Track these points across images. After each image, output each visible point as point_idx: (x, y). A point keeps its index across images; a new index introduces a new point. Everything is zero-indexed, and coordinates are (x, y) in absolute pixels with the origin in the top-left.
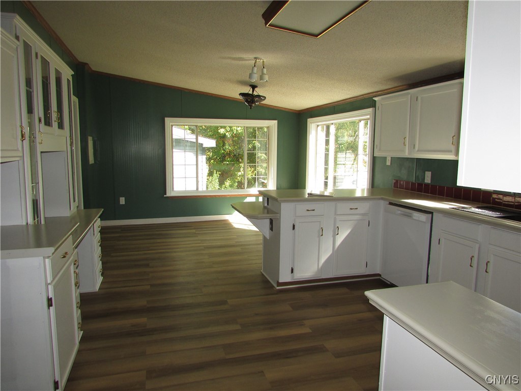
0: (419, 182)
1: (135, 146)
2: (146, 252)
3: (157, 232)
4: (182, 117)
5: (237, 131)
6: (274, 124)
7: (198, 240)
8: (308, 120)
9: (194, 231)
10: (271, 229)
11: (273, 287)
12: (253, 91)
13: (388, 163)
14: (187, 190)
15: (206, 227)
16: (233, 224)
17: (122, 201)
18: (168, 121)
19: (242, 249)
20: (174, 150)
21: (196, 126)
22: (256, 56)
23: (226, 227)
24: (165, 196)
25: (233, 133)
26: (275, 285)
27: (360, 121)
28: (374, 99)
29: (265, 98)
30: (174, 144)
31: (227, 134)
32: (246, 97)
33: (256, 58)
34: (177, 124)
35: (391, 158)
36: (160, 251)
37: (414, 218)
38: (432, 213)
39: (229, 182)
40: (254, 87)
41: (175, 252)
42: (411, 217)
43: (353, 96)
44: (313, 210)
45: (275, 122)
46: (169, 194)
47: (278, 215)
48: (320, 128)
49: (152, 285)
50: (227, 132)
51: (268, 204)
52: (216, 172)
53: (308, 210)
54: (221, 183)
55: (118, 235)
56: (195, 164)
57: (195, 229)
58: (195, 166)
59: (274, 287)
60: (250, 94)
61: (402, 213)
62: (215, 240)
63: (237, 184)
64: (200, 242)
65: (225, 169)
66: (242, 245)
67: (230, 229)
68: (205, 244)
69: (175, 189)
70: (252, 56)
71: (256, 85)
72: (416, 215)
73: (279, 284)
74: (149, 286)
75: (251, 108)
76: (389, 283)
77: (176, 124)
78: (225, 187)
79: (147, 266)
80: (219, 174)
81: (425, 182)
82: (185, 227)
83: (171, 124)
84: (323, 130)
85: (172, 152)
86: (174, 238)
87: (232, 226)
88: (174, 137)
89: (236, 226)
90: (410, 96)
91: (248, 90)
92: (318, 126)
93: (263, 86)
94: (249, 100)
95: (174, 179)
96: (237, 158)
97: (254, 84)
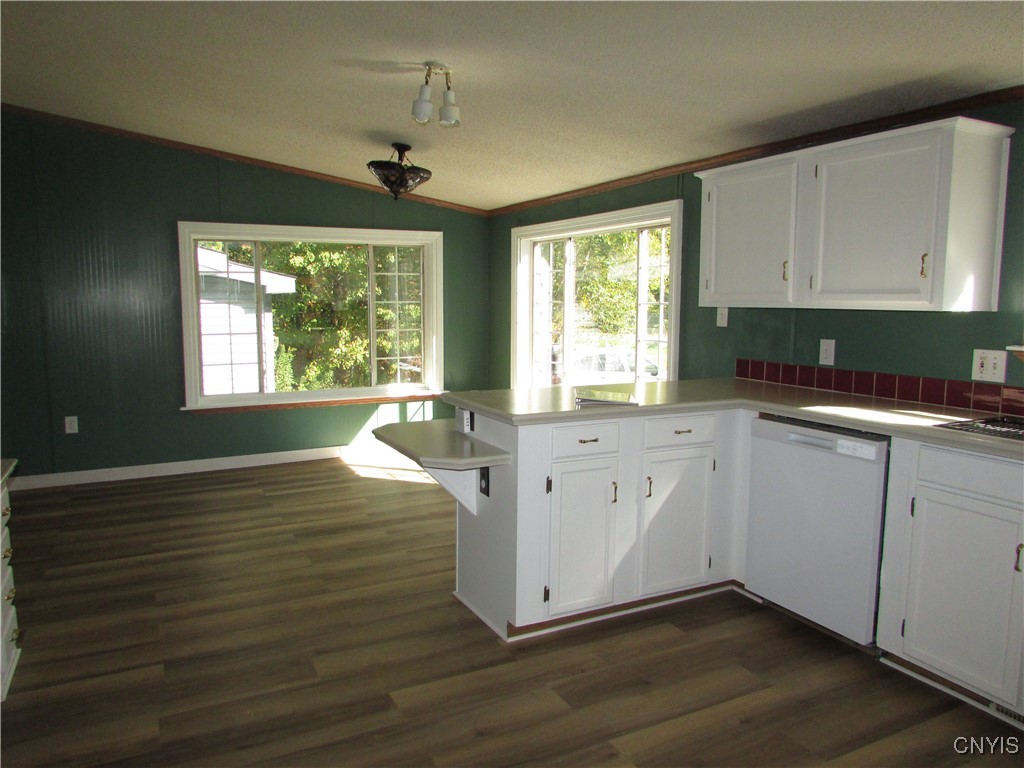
0: (804, 364)
1: (104, 290)
2: (144, 558)
3: (167, 500)
4: (220, 222)
5: (331, 261)
6: (432, 241)
7: (279, 515)
8: (513, 230)
9: (260, 491)
10: (486, 491)
11: (495, 637)
12: (401, 158)
13: (722, 321)
14: (236, 392)
15: (286, 478)
16: (353, 468)
17: (72, 425)
18: (187, 230)
19: (388, 532)
20: (202, 301)
21: (255, 243)
22: (431, 58)
23: (336, 477)
24: (182, 409)
25: (323, 265)
26: (502, 632)
27: (641, 230)
28: (696, 175)
29: (429, 173)
30: (203, 285)
31: (309, 267)
32: (386, 172)
33: (428, 64)
34: (210, 237)
35: (730, 309)
36: (180, 552)
37: (839, 450)
38: (887, 438)
39: (315, 369)
40: (402, 148)
41: (221, 553)
42: (831, 449)
43: (631, 174)
44: (595, 441)
45: (438, 236)
46: (192, 404)
47: (511, 456)
48: (538, 249)
49: (169, 664)
50: (309, 263)
51: (472, 428)
52: (287, 349)
53: (581, 441)
54: (298, 371)
55: (63, 513)
56: (255, 331)
57: (261, 485)
58: (255, 336)
59: (497, 637)
60: (394, 163)
61: (802, 438)
62: (315, 512)
63: (331, 373)
64: (280, 519)
65: (305, 342)
66: (384, 524)
67: (343, 482)
68: (295, 526)
69: (207, 392)
70: (419, 59)
71: (407, 143)
72: (845, 444)
73: (512, 630)
74: (162, 666)
75: (396, 198)
76: (760, 601)
77: (205, 237)
78: (308, 381)
79: (149, 600)
80: (293, 353)
81: (821, 363)
82: (235, 481)
83: (194, 237)
84: (545, 253)
85: (199, 304)
86: (216, 511)
87: (353, 472)
88: (201, 269)
89: (362, 472)
90: (795, 165)
91: (389, 155)
92: (535, 244)
93: (426, 146)
94: (393, 179)
95: (204, 368)
96: (329, 317)
97: (403, 141)
